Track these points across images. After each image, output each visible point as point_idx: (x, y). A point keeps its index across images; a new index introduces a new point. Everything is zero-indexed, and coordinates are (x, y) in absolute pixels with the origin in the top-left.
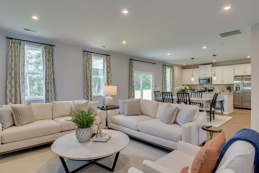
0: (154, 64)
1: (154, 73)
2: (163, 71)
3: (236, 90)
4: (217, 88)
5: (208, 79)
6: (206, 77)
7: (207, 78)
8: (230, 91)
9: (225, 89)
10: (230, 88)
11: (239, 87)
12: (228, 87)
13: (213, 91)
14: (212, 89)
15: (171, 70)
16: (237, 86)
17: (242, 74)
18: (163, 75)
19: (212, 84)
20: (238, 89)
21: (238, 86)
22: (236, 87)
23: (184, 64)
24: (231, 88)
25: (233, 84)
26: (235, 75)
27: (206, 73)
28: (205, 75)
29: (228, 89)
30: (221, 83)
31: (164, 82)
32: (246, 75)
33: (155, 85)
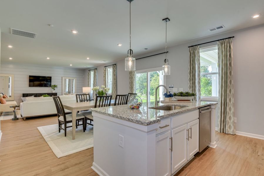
33: (170, 85)
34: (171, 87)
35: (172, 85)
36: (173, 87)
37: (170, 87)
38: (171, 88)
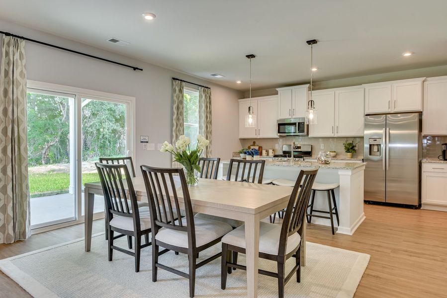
0: (135, 69)
1: (134, 99)
2: (172, 97)
3: (370, 154)
4: (322, 146)
5: (299, 123)
6: (294, 117)
7: (297, 121)
8: (352, 157)
9: (342, 149)
10: (353, 147)
11: (379, 145)
12: (350, 144)
13: (311, 156)
14: (310, 150)
15: (201, 96)
16: (372, 142)
17: (386, 110)
18: (172, 108)
19: (310, 136)
20: (375, 149)
21: (375, 143)
22: (370, 145)
23: (239, 82)
24: (356, 148)
25: (363, 137)
26: (367, 112)
27: (294, 108)
28: (292, 112)
29: (348, 151)
30: (331, 135)
31: (174, 128)
32: (396, 110)
33: (142, 138)
34: (144, 142)
35: (147, 138)
36: (147, 142)
37: (142, 142)
38: (146, 144)
